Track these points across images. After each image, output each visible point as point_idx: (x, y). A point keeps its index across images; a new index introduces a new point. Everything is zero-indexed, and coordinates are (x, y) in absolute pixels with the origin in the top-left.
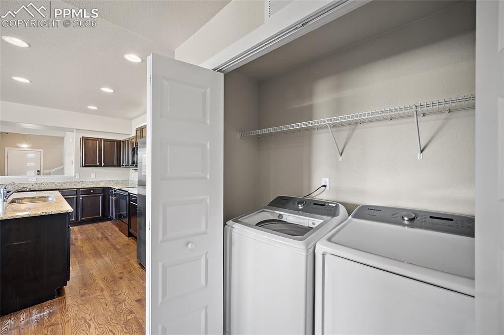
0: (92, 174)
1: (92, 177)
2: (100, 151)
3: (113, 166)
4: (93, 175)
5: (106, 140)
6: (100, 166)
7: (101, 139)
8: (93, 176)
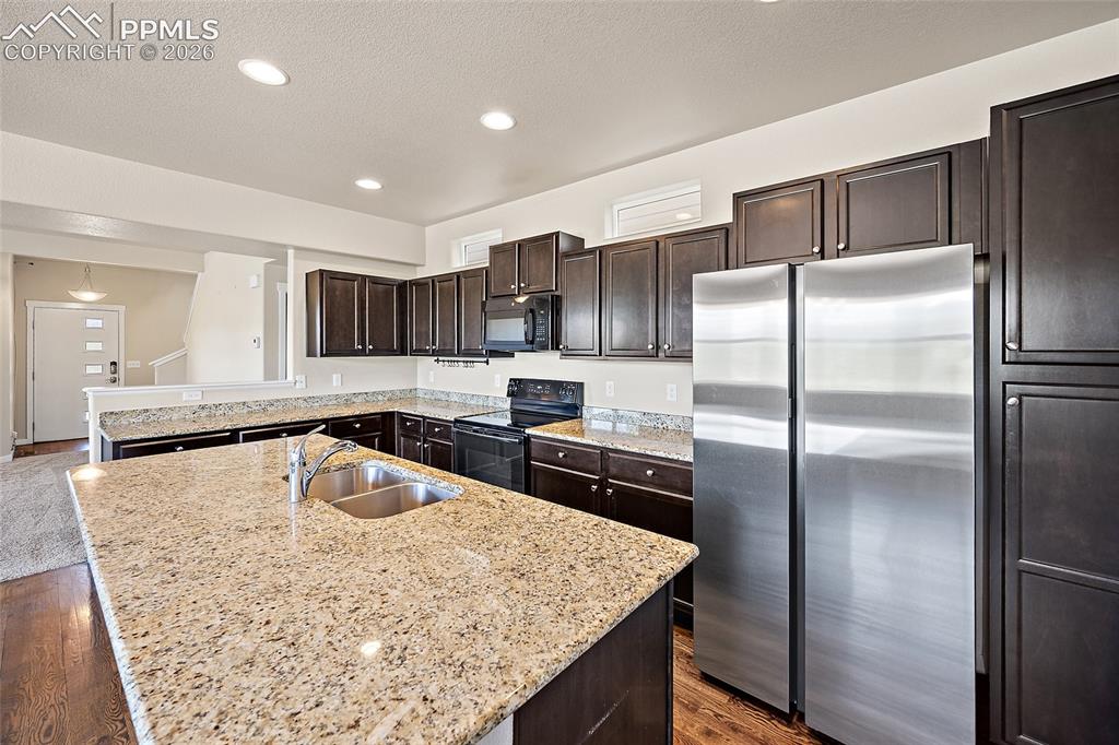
0: (334, 376)
1: (335, 384)
2: (362, 309)
3: (390, 352)
4: (337, 380)
5: (375, 280)
6: (362, 353)
7: (364, 277)
8: (336, 378)
